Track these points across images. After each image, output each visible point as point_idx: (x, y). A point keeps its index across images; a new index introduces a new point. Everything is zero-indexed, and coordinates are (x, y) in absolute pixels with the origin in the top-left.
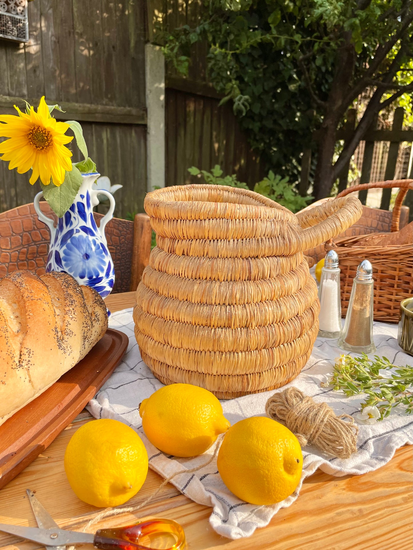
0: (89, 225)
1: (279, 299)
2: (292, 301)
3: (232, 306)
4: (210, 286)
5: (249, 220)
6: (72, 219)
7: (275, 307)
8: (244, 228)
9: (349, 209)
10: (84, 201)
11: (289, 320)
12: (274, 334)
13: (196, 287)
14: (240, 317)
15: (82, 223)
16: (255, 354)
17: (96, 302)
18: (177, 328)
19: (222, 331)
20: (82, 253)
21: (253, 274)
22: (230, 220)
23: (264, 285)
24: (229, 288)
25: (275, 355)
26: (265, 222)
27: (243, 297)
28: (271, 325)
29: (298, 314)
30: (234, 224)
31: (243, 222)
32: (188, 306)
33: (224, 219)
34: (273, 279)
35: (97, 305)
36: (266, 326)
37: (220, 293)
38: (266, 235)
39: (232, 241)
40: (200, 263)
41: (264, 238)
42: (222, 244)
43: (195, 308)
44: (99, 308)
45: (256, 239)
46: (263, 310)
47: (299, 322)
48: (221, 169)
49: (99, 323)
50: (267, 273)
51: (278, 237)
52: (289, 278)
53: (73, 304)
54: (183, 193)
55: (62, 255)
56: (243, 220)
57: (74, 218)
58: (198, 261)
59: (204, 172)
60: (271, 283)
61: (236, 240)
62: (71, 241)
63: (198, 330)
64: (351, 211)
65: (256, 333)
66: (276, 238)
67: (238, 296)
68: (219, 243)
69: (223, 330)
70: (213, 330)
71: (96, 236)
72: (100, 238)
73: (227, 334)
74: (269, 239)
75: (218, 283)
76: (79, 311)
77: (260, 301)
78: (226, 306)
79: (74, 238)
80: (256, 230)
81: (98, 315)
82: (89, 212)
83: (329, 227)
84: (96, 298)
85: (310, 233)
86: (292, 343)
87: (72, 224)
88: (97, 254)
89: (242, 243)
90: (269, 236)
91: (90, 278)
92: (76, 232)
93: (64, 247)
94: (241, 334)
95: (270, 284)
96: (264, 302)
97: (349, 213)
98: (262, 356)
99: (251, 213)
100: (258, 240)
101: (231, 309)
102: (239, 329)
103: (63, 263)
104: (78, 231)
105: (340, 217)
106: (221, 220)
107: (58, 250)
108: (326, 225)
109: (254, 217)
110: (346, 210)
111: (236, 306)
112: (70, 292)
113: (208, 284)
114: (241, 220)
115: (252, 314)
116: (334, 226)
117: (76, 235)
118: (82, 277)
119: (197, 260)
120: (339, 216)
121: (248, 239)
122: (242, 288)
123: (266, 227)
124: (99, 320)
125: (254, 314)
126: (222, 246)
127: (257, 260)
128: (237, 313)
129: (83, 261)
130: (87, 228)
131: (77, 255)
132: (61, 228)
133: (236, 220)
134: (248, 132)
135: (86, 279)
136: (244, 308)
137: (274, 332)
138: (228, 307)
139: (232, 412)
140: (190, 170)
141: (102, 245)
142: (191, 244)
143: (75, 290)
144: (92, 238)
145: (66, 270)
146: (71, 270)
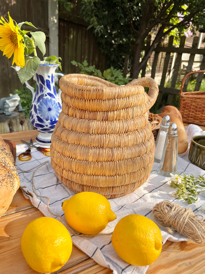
0: (52, 92)
6: (43, 89)
10: (50, 79)
15: (48, 91)
20: (47, 108)
55: (37, 107)
57: (45, 88)
59: (79, 64)
62: (42, 100)
71: (56, 98)
72: (58, 99)
79: (44, 99)
82: (52, 85)
87: (43, 92)
88: (56, 108)
91: (51, 121)
93: (39, 104)
103: (38, 112)
104: (46, 95)
107: (36, 105)
117: (45, 97)
118: (47, 120)
129: (48, 112)
130: (51, 94)
131: (45, 108)
132: (38, 93)
134: (99, 44)
135: (49, 121)
140: (72, 62)
141: (59, 103)
144: (53, 99)
145: (39, 115)
146: (41, 116)
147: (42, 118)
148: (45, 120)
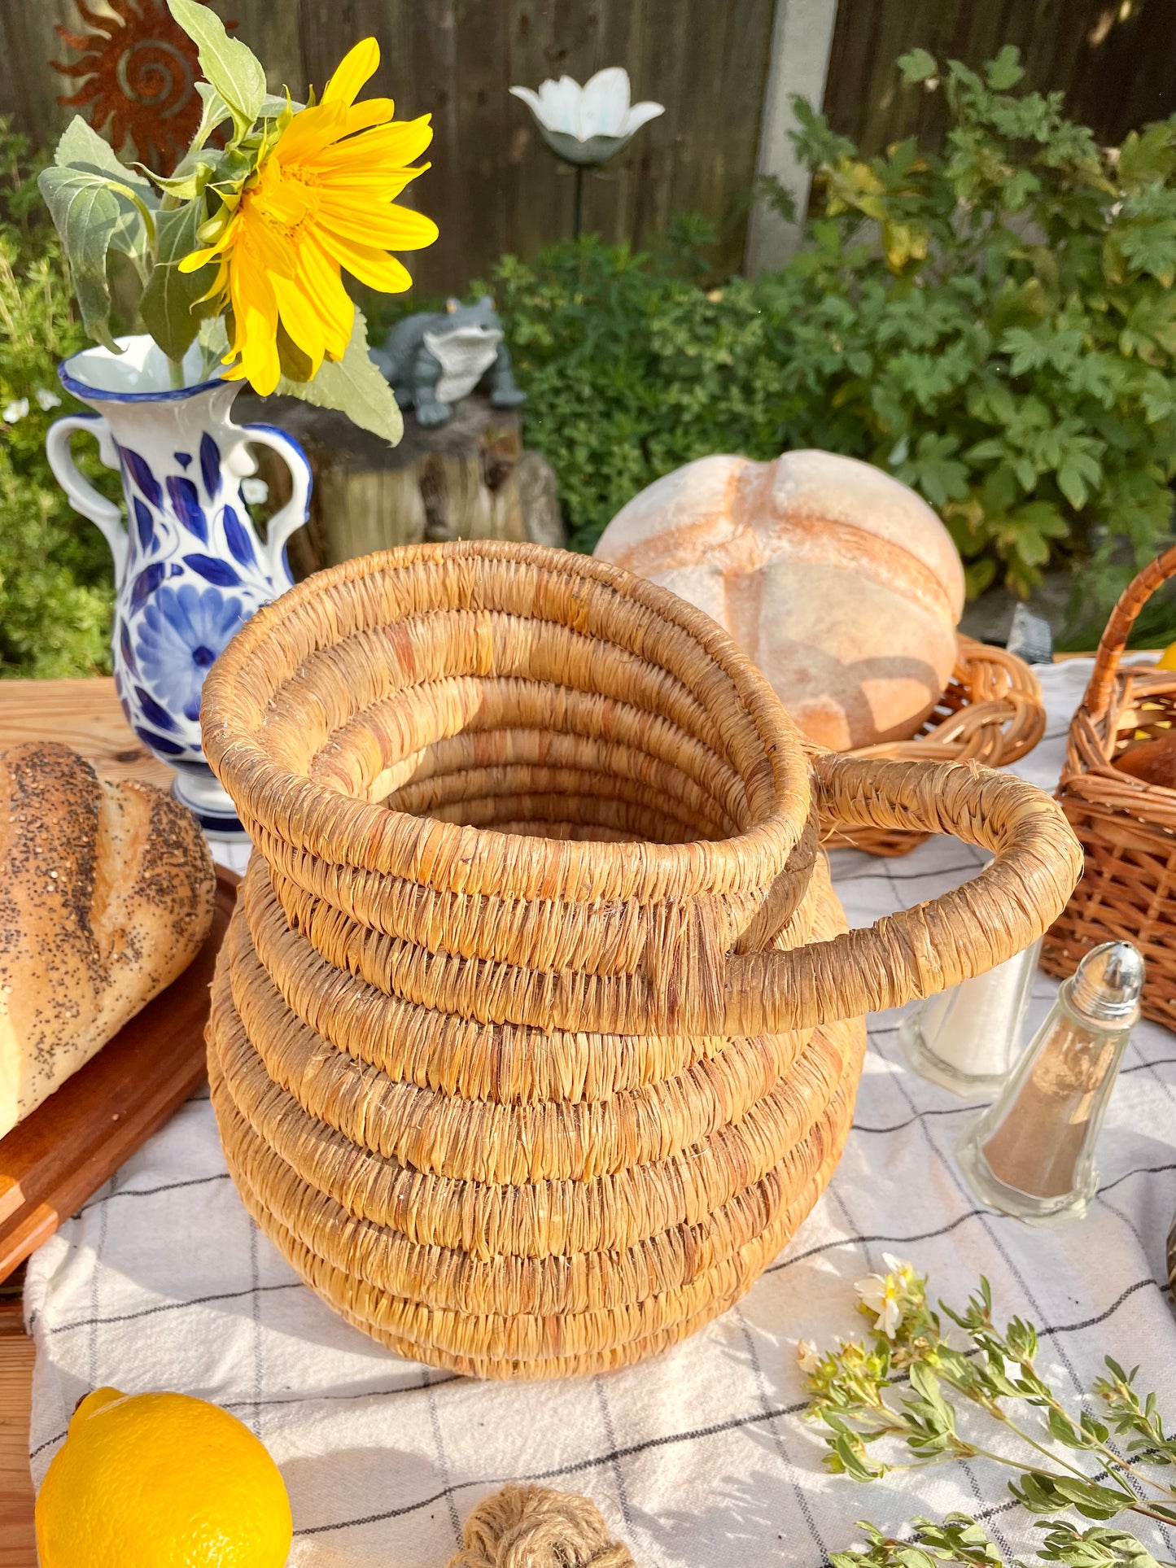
0: (217, 547)
1: (606, 1179)
2: (661, 1186)
3: (419, 1177)
4: (352, 1091)
5: (509, 902)
6: (158, 530)
7: (579, 1210)
8: (482, 934)
9: (981, 912)
10: (193, 474)
11: (643, 1244)
12: (562, 1293)
13: (310, 1072)
14: (437, 1224)
15: (192, 545)
16: (490, 1327)
17: (142, 890)
18: (258, 1157)
19: (377, 1239)
20: (188, 644)
21: (508, 1089)
22: (433, 894)
23: (547, 1135)
24: (411, 1115)
25: (569, 1336)
26: (581, 919)
27: (457, 1164)
28: (556, 1259)
29: (686, 1222)
30: (442, 915)
31: (484, 909)
32: (286, 1115)
33: (409, 886)
34: (596, 1105)
35: (143, 900)
36: (538, 1262)
37: (378, 1125)
38: (578, 965)
39: (440, 961)
40: (328, 994)
41: (566, 972)
42: (407, 961)
43: (304, 1136)
44: (153, 908)
45: (536, 973)
46: (527, 1220)
47: (681, 1252)
48: (1023, 61)
49: (135, 966)
50: (571, 1087)
51: (629, 977)
52: (669, 1104)
53: (11, 948)
54: (435, 578)
55: (135, 640)
56: (486, 898)
57: (164, 526)
58: (326, 986)
59: (958, 70)
60: (578, 1128)
61: (456, 962)
62: (157, 599)
63: (310, 1204)
64: (988, 925)
65: (490, 1280)
66: (618, 979)
67: (439, 1157)
68: (395, 956)
69: (384, 1237)
70: (350, 1227)
71: (245, 584)
72: (265, 584)
73: (393, 1254)
74: (588, 977)
75: (381, 1086)
76: (28, 972)
77: (529, 1180)
78: (401, 1169)
79: (167, 591)
80: (534, 947)
81: (140, 937)
82: (216, 504)
83: (858, 978)
84: (147, 875)
85: (767, 992)
86: (649, 1303)
87: (156, 546)
89: (480, 972)
90: (591, 970)
92: (173, 574)
93: (141, 616)
94: (438, 1272)
95: (573, 1134)
96: (541, 1186)
97: (976, 933)
98: (514, 1335)
99: (518, 881)
100: (542, 976)
101: (411, 1187)
102: (436, 1250)
104: (178, 572)
105: (924, 947)
106: (398, 885)
107: (126, 618)
108: (847, 969)
109: (532, 893)
110: (967, 916)
111: (431, 1179)
112: (19, 894)
113: (351, 1076)
114: (477, 898)
115: (482, 1225)
116: (884, 981)
117: (172, 583)
118: (192, 716)
119: (325, 981)
120: (917, 944)
121: (503, 968)
122: (458, 1132)
123: (581, 939)
124: (138, 954)
125: (488, 1229)
126: (403, 970)
127: (536, 1039)
128: (425, 1211)
129: (196, 670)
130: (212, 560)
131: (175, 649)
132: (132, 551)
133: (455, 895)
136: (457, 1196)
137: (563, 1286)
138: (405, 1174)
139: (402, 1446)
140: (903, 61)
142: (313, 910)
143: (41, 882)
144: (227, 593)
145: (148, 686)
146: (157, 689)
147: (163, 703)
148: (180, 719)
